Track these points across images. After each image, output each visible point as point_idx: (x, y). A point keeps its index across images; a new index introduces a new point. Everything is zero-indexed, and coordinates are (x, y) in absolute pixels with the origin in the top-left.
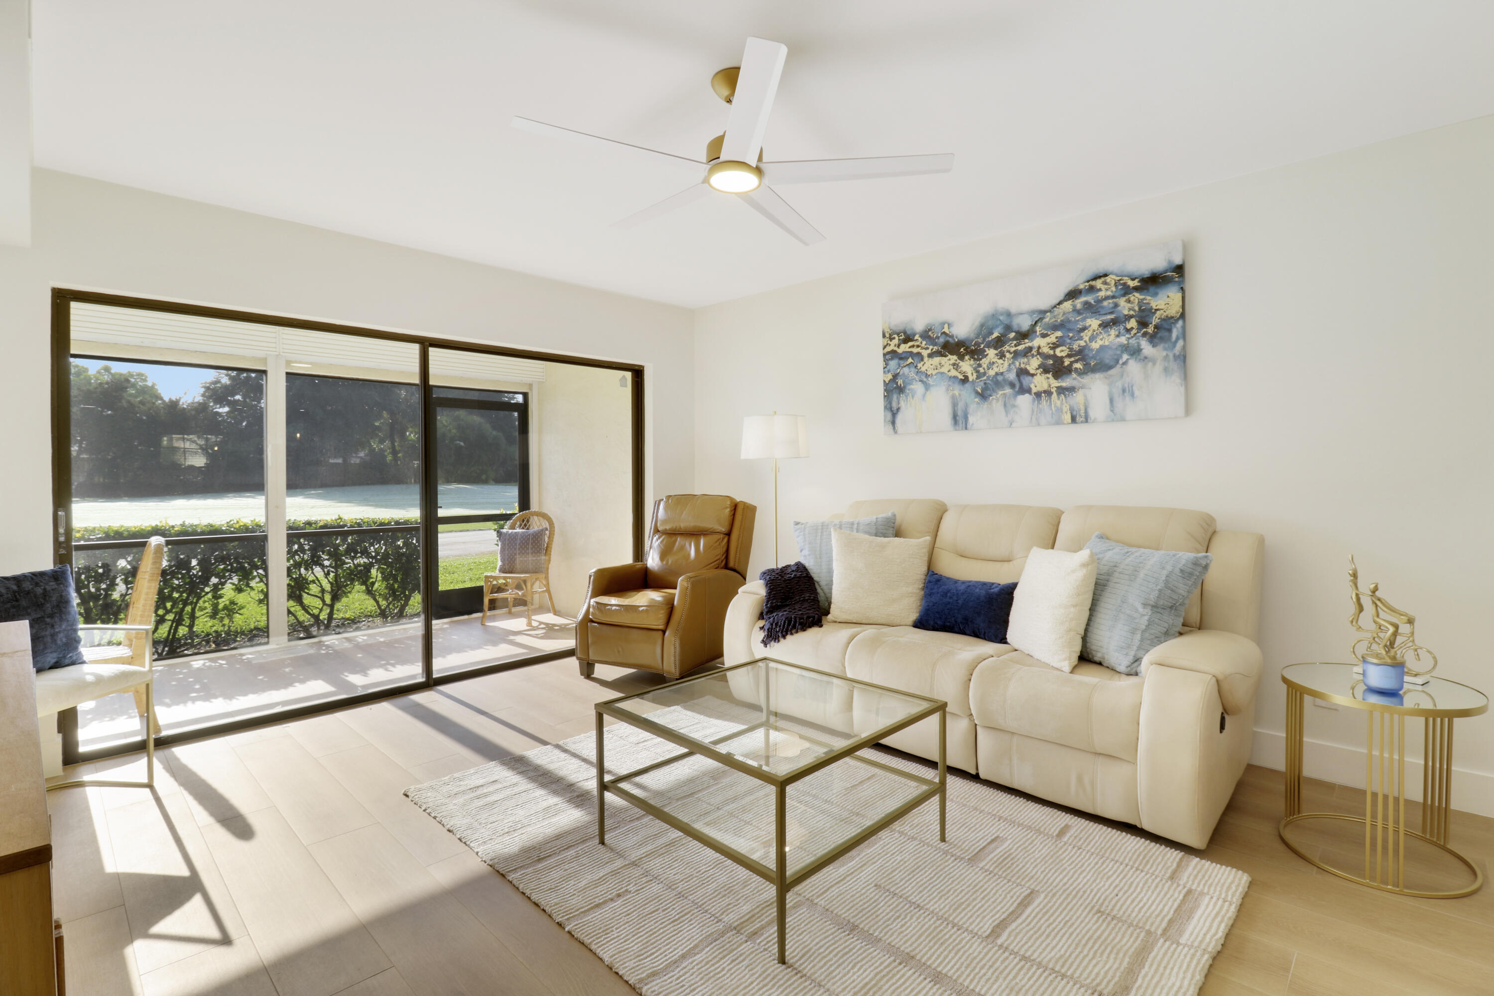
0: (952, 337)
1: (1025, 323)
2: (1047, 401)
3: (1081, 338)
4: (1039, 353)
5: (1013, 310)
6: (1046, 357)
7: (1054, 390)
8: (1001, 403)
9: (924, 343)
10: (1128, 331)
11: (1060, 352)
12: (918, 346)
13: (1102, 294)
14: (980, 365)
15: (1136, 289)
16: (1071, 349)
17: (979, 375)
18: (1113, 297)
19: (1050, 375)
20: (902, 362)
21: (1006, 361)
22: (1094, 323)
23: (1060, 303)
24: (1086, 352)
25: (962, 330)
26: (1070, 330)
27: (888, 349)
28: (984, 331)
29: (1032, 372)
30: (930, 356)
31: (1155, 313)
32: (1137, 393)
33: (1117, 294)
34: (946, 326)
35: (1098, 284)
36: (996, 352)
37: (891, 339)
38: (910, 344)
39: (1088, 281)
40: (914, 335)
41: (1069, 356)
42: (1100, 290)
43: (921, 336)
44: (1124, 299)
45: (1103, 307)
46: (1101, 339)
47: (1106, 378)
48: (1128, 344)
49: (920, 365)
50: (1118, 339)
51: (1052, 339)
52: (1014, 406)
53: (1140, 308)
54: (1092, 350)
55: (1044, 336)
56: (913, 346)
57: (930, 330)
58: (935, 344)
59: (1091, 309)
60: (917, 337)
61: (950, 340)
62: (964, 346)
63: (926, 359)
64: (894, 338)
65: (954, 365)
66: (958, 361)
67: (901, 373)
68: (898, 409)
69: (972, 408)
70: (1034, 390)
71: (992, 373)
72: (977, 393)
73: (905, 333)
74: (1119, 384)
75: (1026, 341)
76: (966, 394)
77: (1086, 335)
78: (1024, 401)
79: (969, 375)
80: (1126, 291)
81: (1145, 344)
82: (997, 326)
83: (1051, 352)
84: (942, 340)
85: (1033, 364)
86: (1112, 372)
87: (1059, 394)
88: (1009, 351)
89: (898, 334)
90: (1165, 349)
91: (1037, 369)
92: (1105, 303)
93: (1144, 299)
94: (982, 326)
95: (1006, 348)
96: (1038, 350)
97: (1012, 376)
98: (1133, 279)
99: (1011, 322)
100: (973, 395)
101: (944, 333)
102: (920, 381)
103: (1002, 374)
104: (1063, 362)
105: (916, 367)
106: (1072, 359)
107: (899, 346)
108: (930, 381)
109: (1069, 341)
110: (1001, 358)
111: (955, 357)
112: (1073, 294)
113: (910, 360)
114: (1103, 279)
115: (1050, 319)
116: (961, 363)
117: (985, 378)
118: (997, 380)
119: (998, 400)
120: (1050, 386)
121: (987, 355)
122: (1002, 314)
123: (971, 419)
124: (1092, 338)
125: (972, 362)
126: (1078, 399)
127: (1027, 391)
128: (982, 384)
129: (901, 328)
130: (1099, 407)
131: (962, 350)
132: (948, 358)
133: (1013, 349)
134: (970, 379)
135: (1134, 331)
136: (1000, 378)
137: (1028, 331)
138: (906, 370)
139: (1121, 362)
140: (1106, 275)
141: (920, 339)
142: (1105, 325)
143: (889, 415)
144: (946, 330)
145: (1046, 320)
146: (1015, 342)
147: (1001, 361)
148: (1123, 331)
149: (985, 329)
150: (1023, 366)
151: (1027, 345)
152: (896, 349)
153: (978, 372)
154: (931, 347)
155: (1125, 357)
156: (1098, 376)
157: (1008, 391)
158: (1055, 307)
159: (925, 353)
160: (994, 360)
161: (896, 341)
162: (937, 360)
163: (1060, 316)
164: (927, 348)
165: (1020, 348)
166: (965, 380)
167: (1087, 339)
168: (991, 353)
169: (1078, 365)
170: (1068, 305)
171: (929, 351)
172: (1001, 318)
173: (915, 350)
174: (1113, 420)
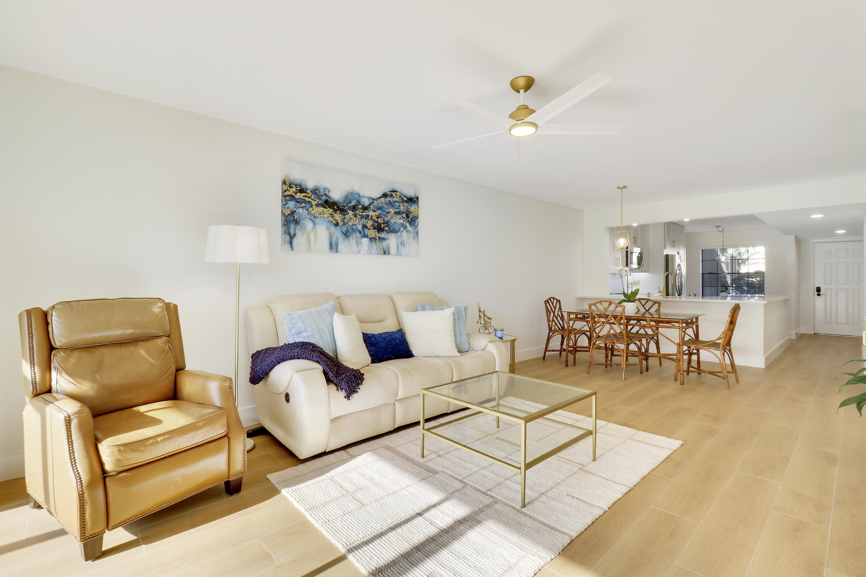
0: (330, 198)
1: (366, 203)
2: (374, 243)
3: (387, 216)
4: (371, 219)
5: (361, 194)
6: (375, 221)
7: (377, 238)
8: (354, 241)
9: (313, 196)
10: (403, 218)
11: (380, 221)
12: (309, 197)
13: (395, 199)
14: (345, 218)
15: (405, 201)
16: (384, 220)
18: (399, 202)
19: (376, 231)
20: (298, 204)
21: (357, 219)
22: (392, 211)
23: (380, 198)
24: (389, 223)
25: (336, 195)
26: (384, 211)
27: (287, 193)
28: (348, 201)
29: (369, 227)
30: (317, 205)
31: (411, 213)
32: (405, 245)
33: (400, 201)
34: (327, 190)
35: (394, 194)
36: (353, 213)
37: (290, 187)
38: (304, 194)
39: (390, 192)
40: (307, 190)
41: (383, 223)
42: (394, 197)
43: (311, 192)
44: (402, 204)
45: (395, 205)
46: (395, 219)
47: (396, 236)
48: (403, 223)
49: (310, 209)
50: (400, 221)
51: (377, 213)
52: (361, 243)
53: (407, 210)
54: (391, 223)
55: (374, 211)
56: (306, 196)
57: (317, 190)
58: (320, 199)
59: (391, 204)
60: (308, 191)
61: (329, 199)
62: (337, 205)
63: (314, 207)
64: (293, 187)
65: (331, 214)
66: (333, 213)
67: (297, 211)
68: (295, 235)
69: (341, 240)
70: (369, 237)
71: (350, 223)
72: (343, 233)
73: (300, 186)
74: (400, 240)
75: (367, 211)
76: (337, 233)
77: (390, 215)
78: (365, 241)
79: (339, 222)
80: (403, 201)
81: (408, 225)
82: (353, 200)
83: (377, 220)
84: (324, 198)
85: (370, 223)
86: (398, 234)
87: (379, 240)
88: (359, 214)
89: (296, 186)
90: (414, 229)
91: (371, 226)
92: (396, 204)
93: (408, 206)
94: (346, 197)
95: (357, 212)
96: (371, 217)
97: (360, 227)
98: (405, 197)
99: (360, 199)
100: (341, 234)
101: (325, 194)
102: (310, 219)
103: (355, 225)
104: (381, 226)
105: (308, 210)
106: (384, 225)
107: (296, 193)
108: (317, 220)
109: (383, 216)
110: (355, 217)
111: (332, 210)
112: (385, 195)
113: (304, 205)
114: (395, 193)
115: (376, 204)
116: (335, 215)
117: (347, 226)
118: (353, 228)
119: (353, 239)
120: (376, 235)
121: (349, 213)
122: (356, 194)
123: (340, 247)
124: (392, 218)
125: (341, 215)
126: (385, 244)
127: (365, 236)
128: (346, 228)
129: (298, 182)
130: (393, 250)
131: (335, 207)
132: (327, 209)
133: (361, 214)
134: (340, 225)
135: (405, 219)
136: (354, 227)
137: (367, 206)
138: (301, 210)
139: (401, 231)
140: (396, 192)
141: (310, 193)
142: (396, 213)
143: (288, 238)
144: (326, 192)
145: (375, 204)
146: (362, 210)
147: (355, 218)
148: (401, 218)
149: (348, 198)
150: (365, 223)
151: (367, 213)
152: (294, 194)
153: (344, 221)
154: (317, 200)
155: (402, 229)
156: (393, 235)
157: (358, 234)
158: (378, 198)
159: (314, 203)
160: (352, 217)
161: (294, 189)
162: (321, 209)
163: (380, 204)
164: (315, 200)
165: (364, 214)
166: (337, 224)
167: (390, 217)
168: (351, 213)
169: (386, 228)
170: (383, 199)
171: (316, 202)
172: (355, 196)
173: (307, 199)
174: (398, 255)
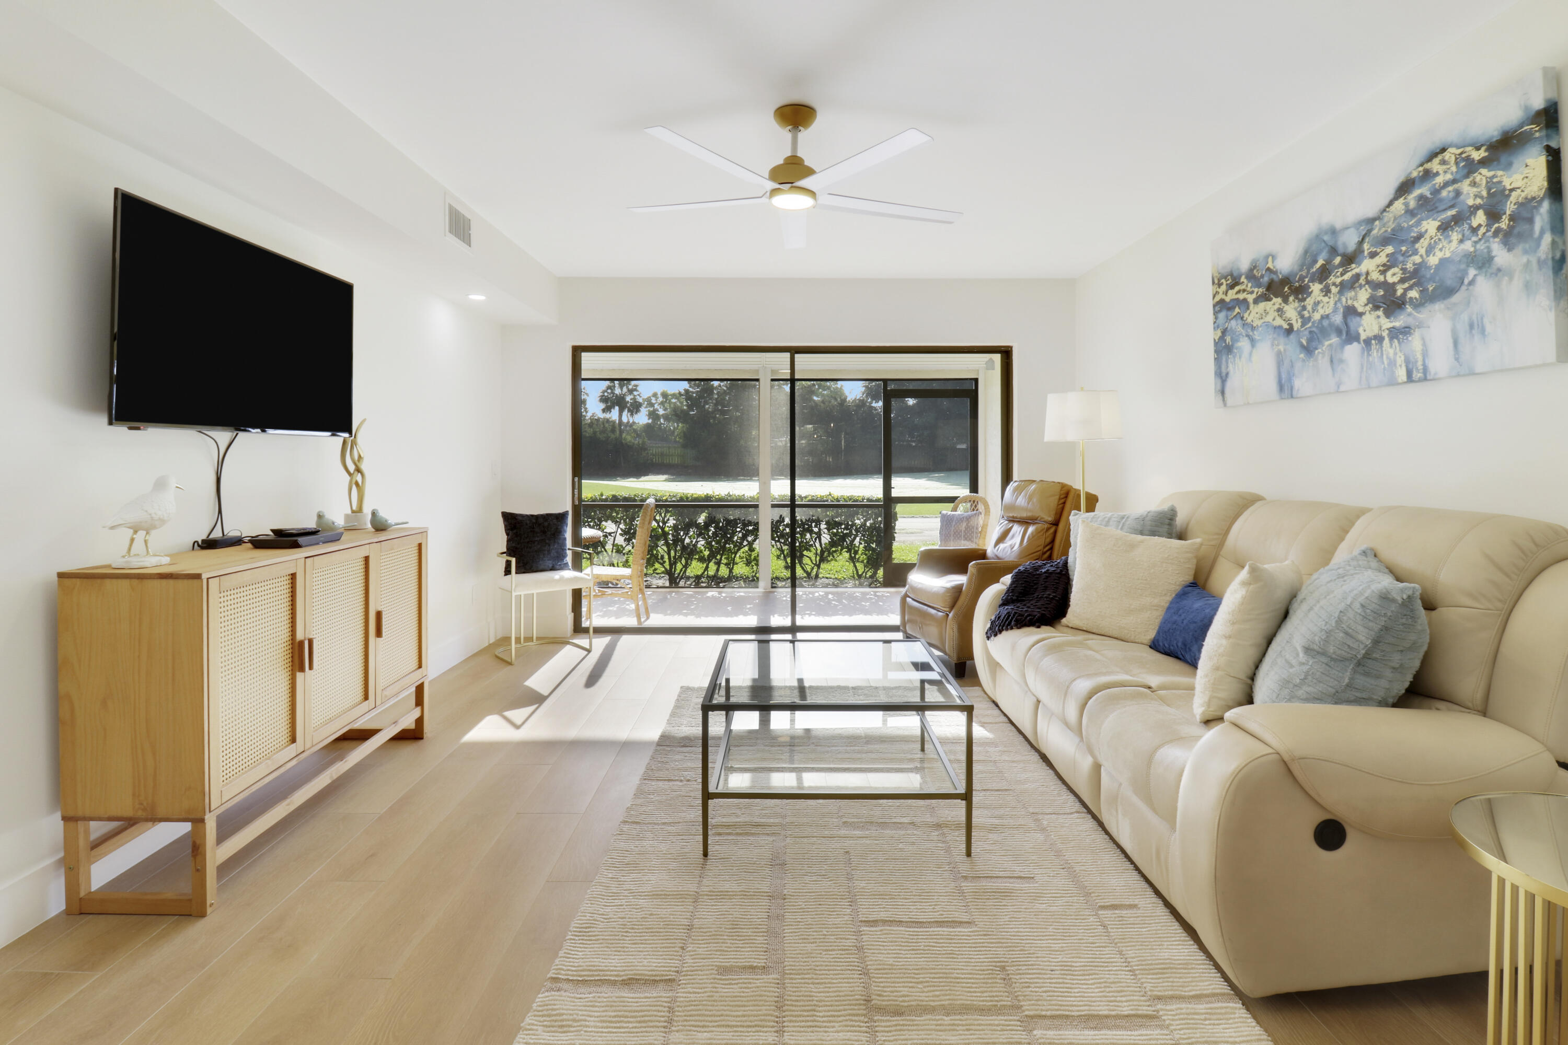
0: (1275, 273)
1: (1349, 241)
2: (1377, 351)
3: (1415, 252)
4: (1368, 282)
5: (1338, 225)
6: (1375, 285)
7: (1385, 334)
8: (1327, 359)
9: (1250, 285)
10: (1474, 230)
11: (1393, 276)
12: (1244, 291)
13: (1439, 180)
14: (1304, 308)
15: (1483, 162)
16: (1404, 270)
17: (1305, 321)
18: (1454, 181)
19: (1380, 313)
20: (1229, 313)
21: (1332, 299)
22: (1430, 226)
23: (1390, 204)
24: (1423, 272)
25: (1285, 263)
26: (1402, 242)
27: (1218, 298)
28: (1309, 260)
29: (1360, 309)
30: (1256, 301)
31: (1509, 196)
32: (1489, 328)
33: (1458, 177)
34: (1270, 259)
35: (1435, 166)
36: (1321, 286)
37: (1220, 285)
38: (1237, 288)
39: (1422, 165)
40: (1240, 277)
41: (1402, 281)
42: (1437, 174)
43: (1247, 278)
44: (1467, 181)
45: (1441, 200)
46: (1441, 250)
47: (1448, 308)
48: (1475, 251)
49: (1246, 315)
50: (1463, 246)
51: (1382, 259)
52: (1341, 361)
53: (1489, 193)
54: (1429, 268)
55: (1373, 255)
56: (1238, 292)
57: (1255, 267)
58: (1259, 286)
59: (1427, 205)
60: (1243, 279)
61: (1274, 277)
62: (1288, 284)
63: (1252, 306)
64: (1222, 284)
65: (1279, 310)
66: (1283, 305)
67: (1229, 328)
68: (1227, 374)
69: (1298, 365)
70: (1363, 336)
71: (1317, 316)
72: (1302, 346)
73: (1232, 275)
74: (1465, 317)
75: (1353, 266)
76: (1289, 347)
77: (1422, 246)
78: (1352, 351)
79: (1294, 322)
80: (1470, 167)
81: (1497, 248)
82: (1321, 251)
83: (1382, 278)
84: (1266, 279)
85: (1363, 295)
86: (1456, 298)
87: (1391, 338)
88: (1334, 284)
89: (1225, 278)
90: (1526, 252)
91: (1366, 305)
92: (1444, 193)
93: (1494, 176)
94: (1306, 252)
95: (1332, 279)
96: (1366, 278)
97: (1338, 319)
98: (1478, 149)
99: (1336, 242)
100: (1298, 350)
101: (1268, 269)
102: (1248, 336)
103: (1327, 316)
104: (1395, 291)
105: (1242, 318)
106: (1406, 285)
107: (1226, 293)
108: (1256, 335)
109: (1401, 258)
110: (1326, 295)
111: (1279, 300)
112: (1405, 188)
113: (1237, 310)
114: (1440, 157)
115: (1380, 229)
116: (1286, 308)
117: (1310, 324)
118: (1323, 326)
119: (1323, 353)
120: (1380, 327)
121: (1312, 291)
122: (1326, 233)
123: (1297, 383)
124: (1430, 250)
125: (1296, 304)
126: (1415, 342)
127: (1351, 337)
128: (1307, 333)
129: (1227, 270)
130: (1440, 356)
131: (1286, 289)
132: (1272, 302)
133: (1338, 280)
134: (1295, 329)
135: (1483, 230)
136: (1325, 323)
137: (1355, 251)
138: (1233, 323)
139: (1466, 281)
140: (1443, 150)
141: (1245, 281)
142: (1444, 228)
143: (1219, 382)
144: (1270, 265)
145: (1375, 232)
146: (1341, 270)
147: (1326, 299)
148: (1467, 233)
149: (1308, 256)
150: (1350, 302)
151: (1354, 272)
152: (1224, 297)
153: (1302, 317)
154: (1256, 290)
155: (1472, 272)
156: (1438, 306)
157: (1334, 340)
158: (1384, 210)
159: (1251, 298)
160: (1319, 299)
161: (1224, 287)
162: (1262, 305)
163: (1391, 223)
164: (1252, 292)
165: (1347, 277)
166: (1290, 331)
167: (1422, 251)
168: (1316, 288)
169: (1413, 294)
170: (1399, 205)
171: (1254, 296)
172: (1326, 238)
173: (1241, 296)
174: (1458, 375)
